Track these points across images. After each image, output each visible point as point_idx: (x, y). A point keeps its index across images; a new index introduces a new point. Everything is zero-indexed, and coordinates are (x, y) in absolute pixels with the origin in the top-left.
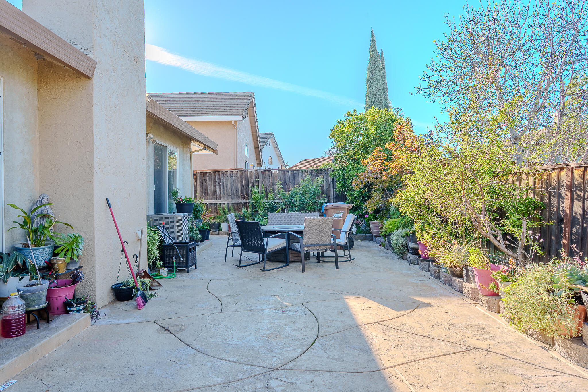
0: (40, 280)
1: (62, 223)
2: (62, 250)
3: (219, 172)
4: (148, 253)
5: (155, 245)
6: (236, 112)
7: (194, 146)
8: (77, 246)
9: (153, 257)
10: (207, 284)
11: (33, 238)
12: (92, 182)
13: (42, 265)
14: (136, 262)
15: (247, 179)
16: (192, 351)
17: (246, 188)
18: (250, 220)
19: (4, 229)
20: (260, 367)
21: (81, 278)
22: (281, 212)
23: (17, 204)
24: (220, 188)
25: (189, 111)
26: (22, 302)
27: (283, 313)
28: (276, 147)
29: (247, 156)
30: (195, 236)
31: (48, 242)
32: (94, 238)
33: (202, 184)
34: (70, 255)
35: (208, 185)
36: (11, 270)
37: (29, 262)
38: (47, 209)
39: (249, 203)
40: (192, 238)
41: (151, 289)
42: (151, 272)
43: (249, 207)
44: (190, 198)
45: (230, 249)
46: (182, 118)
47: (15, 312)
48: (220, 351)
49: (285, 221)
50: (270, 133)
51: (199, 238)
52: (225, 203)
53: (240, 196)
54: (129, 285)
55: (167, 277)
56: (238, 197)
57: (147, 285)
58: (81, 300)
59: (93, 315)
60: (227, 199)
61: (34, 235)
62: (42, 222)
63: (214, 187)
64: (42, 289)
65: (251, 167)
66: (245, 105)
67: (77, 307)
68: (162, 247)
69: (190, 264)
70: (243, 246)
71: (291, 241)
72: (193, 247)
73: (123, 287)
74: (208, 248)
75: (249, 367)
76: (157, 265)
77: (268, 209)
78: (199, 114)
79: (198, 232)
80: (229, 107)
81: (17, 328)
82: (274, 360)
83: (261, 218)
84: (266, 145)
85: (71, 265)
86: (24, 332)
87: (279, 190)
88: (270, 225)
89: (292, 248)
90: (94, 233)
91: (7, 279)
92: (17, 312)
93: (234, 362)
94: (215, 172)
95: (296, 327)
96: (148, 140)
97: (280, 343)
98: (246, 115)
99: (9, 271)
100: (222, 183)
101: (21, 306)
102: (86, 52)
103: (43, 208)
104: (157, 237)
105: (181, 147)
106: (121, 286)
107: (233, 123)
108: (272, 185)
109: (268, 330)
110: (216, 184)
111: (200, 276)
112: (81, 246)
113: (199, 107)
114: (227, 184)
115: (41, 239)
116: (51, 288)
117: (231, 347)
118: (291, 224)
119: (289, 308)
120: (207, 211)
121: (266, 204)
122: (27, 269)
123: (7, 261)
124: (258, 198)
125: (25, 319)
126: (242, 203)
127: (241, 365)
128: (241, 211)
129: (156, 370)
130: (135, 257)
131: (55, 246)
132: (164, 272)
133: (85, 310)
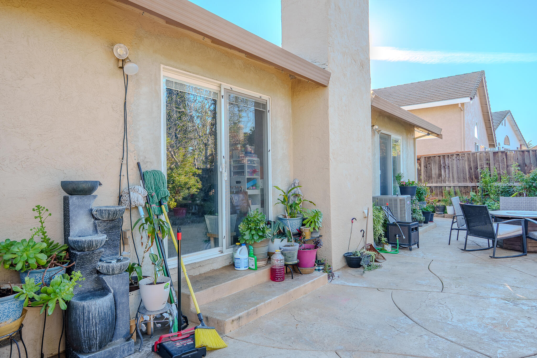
0: (293, 243)
1: (307, 201)
2: (308, 222)
3: (444, 156)
4: (374, 229)
5: (380, 223)
6: (463, 94)
7: (418, 133)
8: (318, 219)
9: (379, 233)
10: (429, 264)
11: (289, 211)
12: (328, 169)
13: (295, 232)
14: (363, 236)
15: (475, 161)
16: (411, 322)
17: (475, 171)
18: (479, 204)
19: (272, 204)
20: (482, 354)
21: (320, 244)
22: (519, 197)
23: (280, 187)
24: (445, 171)
25: (413, 100)
26: (281, 257)
27: (514, 305)
28: (515, 126)
29: (477, 138)
30: (418, 217)
31: (299, 215)
32: (330, 214)
33: (427, 168)
34: (313, 226)
35: (432, 169)
36: (276, 234)
37: (287, 229)
38: (298, 191)
39: (478, 187)
40: (415, 219)
41: (376, 261)
42: (377, 246)
43: (478, 190)
44: (413, 181)
45: (455, 233)
46: (404, 108)
47: (278, 264)
48: (438, 328)
49: (522, 207)
50: (506, 111)
51: (422, 219)
52: (450, 187)
53: (468, 179)
54: (357, 255)
55: (391, 252)
56: (465, 180)
57: (372, 257)
58: (321, 262)
59: (329, 275)
60: (453, 182)
61: (290, 209)
62: (295, 200)
63: (438, 171)
64: (294, 250)
65: (481, 148)
66: (473, 86)
67: (318, 267)
68: (386, 225)
69: (412, 243)
70: (469, 230)
71: (529, 228)
72: (416, 228)
73: (353, 256)
74: (432, 230)
75: (469, 351)
76: (382, 240)
77: (502, 193)
78: (423, 102)
79: (421, 213)
80: (455, 90)
81: (279, 276)
82: (500, 351)
83: (493, 202)
84: (501, 124)
85: (314, 234)
86: (283, 279)
87: (515, 172)
88: (503, 210)
89: (531, 236)
90: (330, 210)
91: (274, 240)
92: (279, 264)
93: (452, 342)
94: (439, 156)
95: (531, 323)
96: (373, 131)
97: (508, 336)
98: (474, 95)
99: (275, 234)
100: (447, 167)
101: (282, 260)
102: (323, 67)
103: (295, 189)
104: (381, 216)
105: (405, 134)
106: (351, 255)
107: (460, 106)
108: (507, 167)
109: (494, 319)
110: (441, 167)
111: (422, 255)
112: (321, 220)
113: (423, 95)
114: (452, 168)
115: (294, 213)
116: (301, 249)
117: (450, 327)
118: (532, 210)
119: (524, 302)
120: (431, 194)
121: (499, 187)
122: (285, 234)
123: (274, 227)
124: (490, 181)
125: (284, 270)
126: (470, 187)
127: (460, 347)
128: (469, 195)
129: (377, 330)
130: (362, 231)
131: (303, 218)
132: (388, 247)
133: (324, 270)
